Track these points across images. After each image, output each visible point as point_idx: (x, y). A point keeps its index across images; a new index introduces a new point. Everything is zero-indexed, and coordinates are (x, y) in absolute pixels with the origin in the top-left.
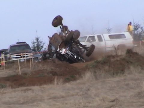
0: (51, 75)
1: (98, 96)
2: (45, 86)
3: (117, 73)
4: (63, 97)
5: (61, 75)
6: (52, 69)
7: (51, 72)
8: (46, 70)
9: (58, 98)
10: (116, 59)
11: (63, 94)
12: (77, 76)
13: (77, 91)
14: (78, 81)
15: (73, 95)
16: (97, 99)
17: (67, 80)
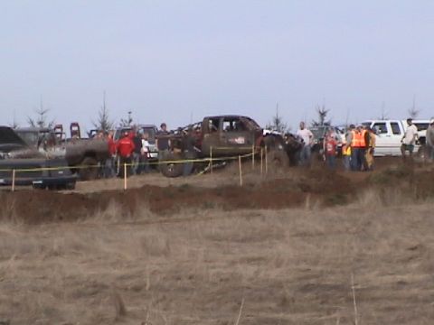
0: (299, 190)
1: (386, 237)
2: (287, 210)
3: (425, 197)
4: (320, 234)
5: (318, 192)
6: (302, 180)
7: (300, 186)
8: (291, 180)
9: (311, 235)
10: (424, 169)
11: (321, 229)
12: (349, 196)
13: (348, 225)
14: (350, 206)
15: (339, 232)
16: (384, 242)
17: (330, 203)
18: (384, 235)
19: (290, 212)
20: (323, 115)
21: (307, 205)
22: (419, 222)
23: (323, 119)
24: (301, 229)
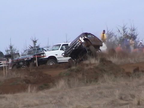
0: (24, 82)
1: (72, 105)
3: (91, 82)
4: (37, 105)
5: (34, 83)
6: (25, 77)
7: (25, 80)
8: (20, 78)
10: (89, 67)
11: (37, 102)
12: (51, 84)
14: (51, 90)
15: (47, 103)
16: (71, 107)
17: (41, 88)
18: (70, 103)
19: (20, 95)
20: (35, 42)
21: (29, 90)
22: (88, 95)
23: (35, 44)
24: (26, 103)
